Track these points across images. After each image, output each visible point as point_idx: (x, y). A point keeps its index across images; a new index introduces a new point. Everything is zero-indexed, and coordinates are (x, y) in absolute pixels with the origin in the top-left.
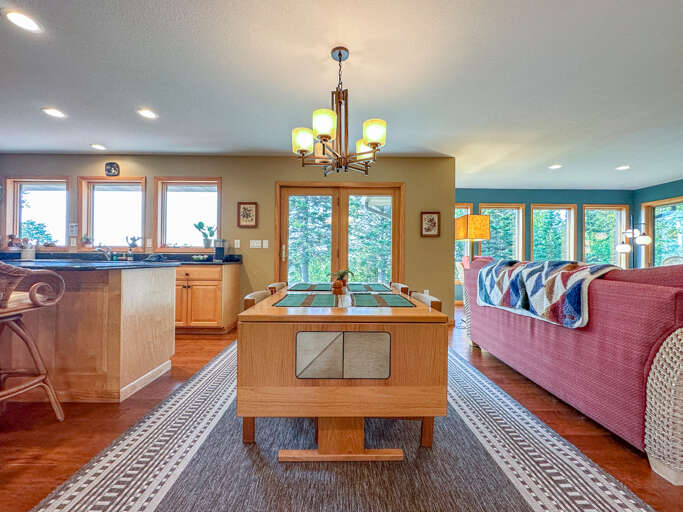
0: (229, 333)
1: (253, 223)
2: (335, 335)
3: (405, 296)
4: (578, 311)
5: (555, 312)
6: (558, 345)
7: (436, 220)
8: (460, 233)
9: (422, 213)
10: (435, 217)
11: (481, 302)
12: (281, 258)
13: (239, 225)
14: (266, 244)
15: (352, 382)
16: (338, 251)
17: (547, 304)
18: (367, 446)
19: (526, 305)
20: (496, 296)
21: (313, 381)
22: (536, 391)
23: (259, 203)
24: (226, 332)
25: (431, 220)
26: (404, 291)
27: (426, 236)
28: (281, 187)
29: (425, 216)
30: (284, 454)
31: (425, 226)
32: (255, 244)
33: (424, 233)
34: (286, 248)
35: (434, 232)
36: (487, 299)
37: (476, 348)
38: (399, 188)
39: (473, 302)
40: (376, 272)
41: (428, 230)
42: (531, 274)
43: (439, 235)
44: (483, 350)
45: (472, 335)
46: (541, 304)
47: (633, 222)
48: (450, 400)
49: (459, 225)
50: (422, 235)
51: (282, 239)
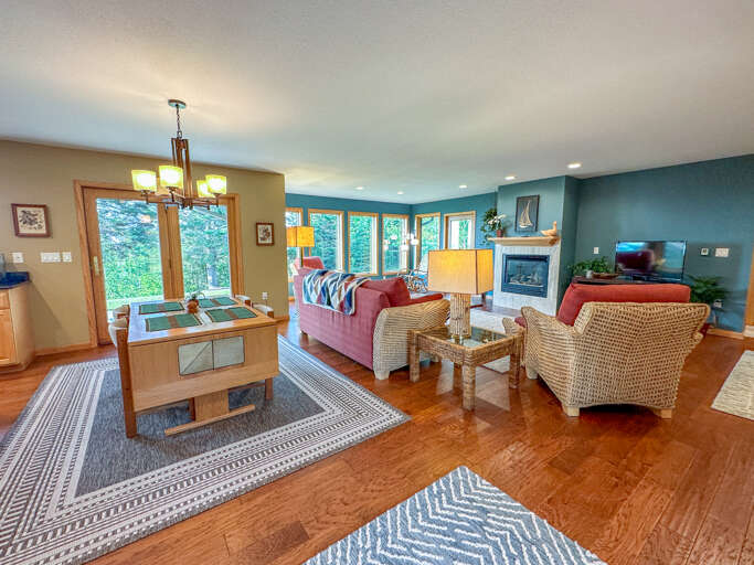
0: (28, 368)
1: (43, 231)
2: (205, 344)
3: (248, 307)
4: (351, 305)
5: (341, 306)
6: (345, 326)
7: (270, 230)
8: (291, 242)
9: (257, 224)
10: (269, 227)
11: (305, 302)
12: (92, 272)
13: (17, 233)
14: (67, 257)
15: (220, 369)
16: (170, 261)
17: (338, 302)
18: (230, 410)
19: (329, 304)
20: (314, 297)
21: (194, 374)
22: (336, 355)
23: (48, 205)
24: (24, 368)
25: (266, 231)
26: (248, 302)
27: (262, 245)
28: (83, 187)
29: (259, 226)
30: (168, 432)
31: (260, 236)
32: (49, 257)
33: (260, 241)
34: (99, 260)
35: (269, 241)
36: (308, 299)
37: (305, 335)
38: (233, 199)
39: (301, 301)
40: (203, 267)
41: (263, 239)
42: (332, 283)
43: (273, 244)
44: (309, 336)
45: (301, 326)
46: (336, 302)
47: (411, 229)
48: (281, 370)
49: (290, 234)
50: (258, 244)
51: (91, 249)
